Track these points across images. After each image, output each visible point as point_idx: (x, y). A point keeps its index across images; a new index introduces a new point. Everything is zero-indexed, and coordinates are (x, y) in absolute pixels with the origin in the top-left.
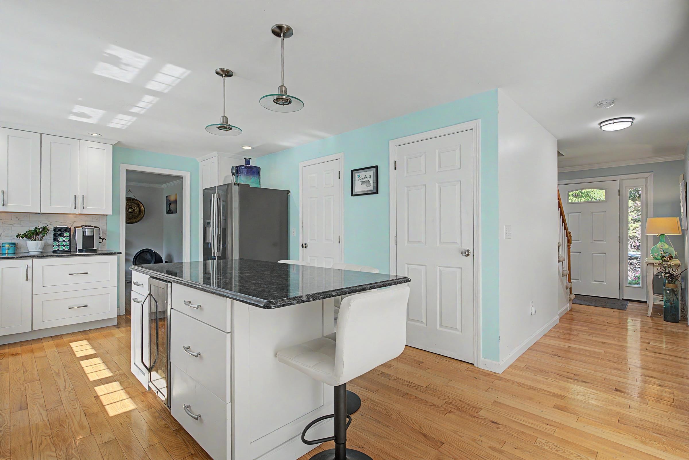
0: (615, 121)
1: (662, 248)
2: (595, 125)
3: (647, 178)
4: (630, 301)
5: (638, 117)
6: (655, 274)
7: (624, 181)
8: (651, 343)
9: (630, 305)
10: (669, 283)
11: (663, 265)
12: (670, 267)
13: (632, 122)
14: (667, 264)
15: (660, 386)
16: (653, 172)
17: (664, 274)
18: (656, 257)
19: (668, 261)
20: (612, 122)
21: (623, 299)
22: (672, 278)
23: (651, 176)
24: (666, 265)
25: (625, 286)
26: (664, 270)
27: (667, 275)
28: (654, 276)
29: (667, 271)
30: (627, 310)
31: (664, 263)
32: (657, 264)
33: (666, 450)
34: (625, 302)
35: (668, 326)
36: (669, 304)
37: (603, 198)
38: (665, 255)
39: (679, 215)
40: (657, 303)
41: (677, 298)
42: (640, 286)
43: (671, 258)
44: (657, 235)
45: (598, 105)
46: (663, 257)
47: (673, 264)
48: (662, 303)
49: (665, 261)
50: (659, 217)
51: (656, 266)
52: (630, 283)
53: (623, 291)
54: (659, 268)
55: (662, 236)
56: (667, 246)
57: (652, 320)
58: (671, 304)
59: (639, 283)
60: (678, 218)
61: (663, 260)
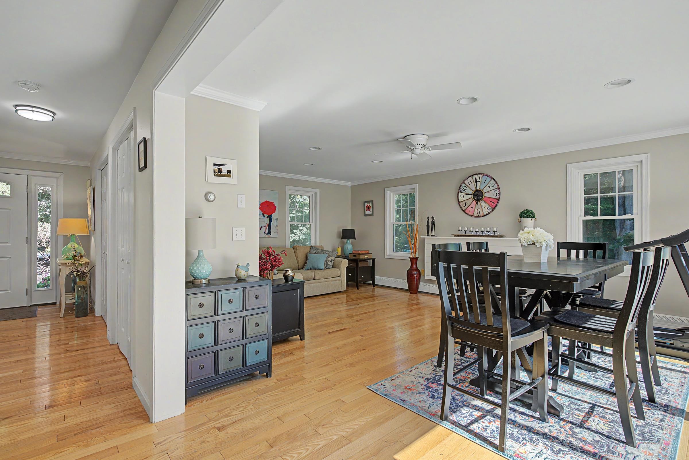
0: (34, 109)
1: (74, 248)
2: (9, 105)
3: (57, 178)
4: (39, 306)
5: (60, 115)
6: (67, 274)
7: (33, 177)
8: (69, 344)
9: (39, 310)
10: (80, 280)
11: (75, 264)
12: (81, 265)
13: (53, 117)
14: (79, 263)
15: (86, 381)
16: (63, 173)
17: (76, 273)
18: (69, 257)
19: (79, 260)
20: (31, 109)
21: (31, 306)
22: (83, 275)
23: (61, 177)
24: (77, 264)
25: (33, 290)
26: (76, 268)
27: (79, 273)
28: (66, 276)
29: (79, 269)
30: (38, 316)
31: (76, 262)
32: (70, 264)
33: (106, 439)
34: (34, 308)
35: (80, 321)
36: (80, 301)
37: (8, 193)
38: (76, 254)
39: (87, 216)
40: (68, 302)
41: (87, 294)
42: (50, 288)
43: (81, 256)
44: (68, 235)
45: (19, 83)
46: (75, 256)
47: (84, 263)
48: (74, 301)
49: (77, 260)
50: (71, 218)
51: (69, 266)
52: (38, 287)
53: (31, 297)
54: (71, 268)
55: (72, 236)
56: (76, 246)
57: (64, 320)
58: (82, 300)
59: (49, 285)
60: (86, 219)
61: (75, 259)
